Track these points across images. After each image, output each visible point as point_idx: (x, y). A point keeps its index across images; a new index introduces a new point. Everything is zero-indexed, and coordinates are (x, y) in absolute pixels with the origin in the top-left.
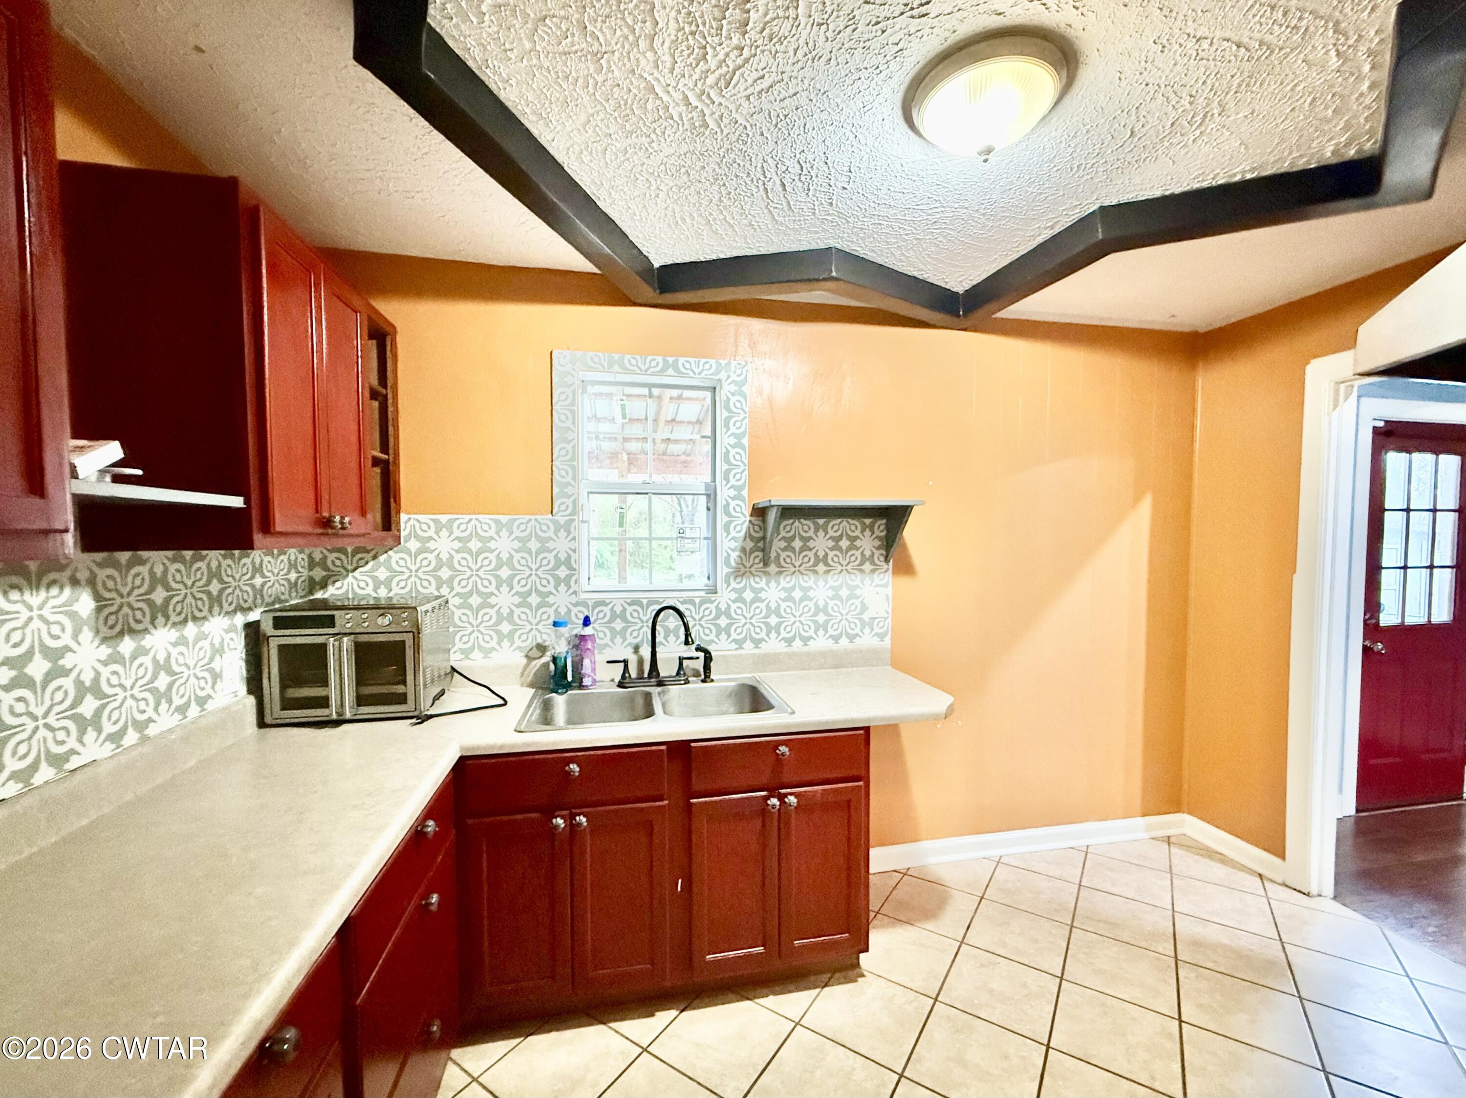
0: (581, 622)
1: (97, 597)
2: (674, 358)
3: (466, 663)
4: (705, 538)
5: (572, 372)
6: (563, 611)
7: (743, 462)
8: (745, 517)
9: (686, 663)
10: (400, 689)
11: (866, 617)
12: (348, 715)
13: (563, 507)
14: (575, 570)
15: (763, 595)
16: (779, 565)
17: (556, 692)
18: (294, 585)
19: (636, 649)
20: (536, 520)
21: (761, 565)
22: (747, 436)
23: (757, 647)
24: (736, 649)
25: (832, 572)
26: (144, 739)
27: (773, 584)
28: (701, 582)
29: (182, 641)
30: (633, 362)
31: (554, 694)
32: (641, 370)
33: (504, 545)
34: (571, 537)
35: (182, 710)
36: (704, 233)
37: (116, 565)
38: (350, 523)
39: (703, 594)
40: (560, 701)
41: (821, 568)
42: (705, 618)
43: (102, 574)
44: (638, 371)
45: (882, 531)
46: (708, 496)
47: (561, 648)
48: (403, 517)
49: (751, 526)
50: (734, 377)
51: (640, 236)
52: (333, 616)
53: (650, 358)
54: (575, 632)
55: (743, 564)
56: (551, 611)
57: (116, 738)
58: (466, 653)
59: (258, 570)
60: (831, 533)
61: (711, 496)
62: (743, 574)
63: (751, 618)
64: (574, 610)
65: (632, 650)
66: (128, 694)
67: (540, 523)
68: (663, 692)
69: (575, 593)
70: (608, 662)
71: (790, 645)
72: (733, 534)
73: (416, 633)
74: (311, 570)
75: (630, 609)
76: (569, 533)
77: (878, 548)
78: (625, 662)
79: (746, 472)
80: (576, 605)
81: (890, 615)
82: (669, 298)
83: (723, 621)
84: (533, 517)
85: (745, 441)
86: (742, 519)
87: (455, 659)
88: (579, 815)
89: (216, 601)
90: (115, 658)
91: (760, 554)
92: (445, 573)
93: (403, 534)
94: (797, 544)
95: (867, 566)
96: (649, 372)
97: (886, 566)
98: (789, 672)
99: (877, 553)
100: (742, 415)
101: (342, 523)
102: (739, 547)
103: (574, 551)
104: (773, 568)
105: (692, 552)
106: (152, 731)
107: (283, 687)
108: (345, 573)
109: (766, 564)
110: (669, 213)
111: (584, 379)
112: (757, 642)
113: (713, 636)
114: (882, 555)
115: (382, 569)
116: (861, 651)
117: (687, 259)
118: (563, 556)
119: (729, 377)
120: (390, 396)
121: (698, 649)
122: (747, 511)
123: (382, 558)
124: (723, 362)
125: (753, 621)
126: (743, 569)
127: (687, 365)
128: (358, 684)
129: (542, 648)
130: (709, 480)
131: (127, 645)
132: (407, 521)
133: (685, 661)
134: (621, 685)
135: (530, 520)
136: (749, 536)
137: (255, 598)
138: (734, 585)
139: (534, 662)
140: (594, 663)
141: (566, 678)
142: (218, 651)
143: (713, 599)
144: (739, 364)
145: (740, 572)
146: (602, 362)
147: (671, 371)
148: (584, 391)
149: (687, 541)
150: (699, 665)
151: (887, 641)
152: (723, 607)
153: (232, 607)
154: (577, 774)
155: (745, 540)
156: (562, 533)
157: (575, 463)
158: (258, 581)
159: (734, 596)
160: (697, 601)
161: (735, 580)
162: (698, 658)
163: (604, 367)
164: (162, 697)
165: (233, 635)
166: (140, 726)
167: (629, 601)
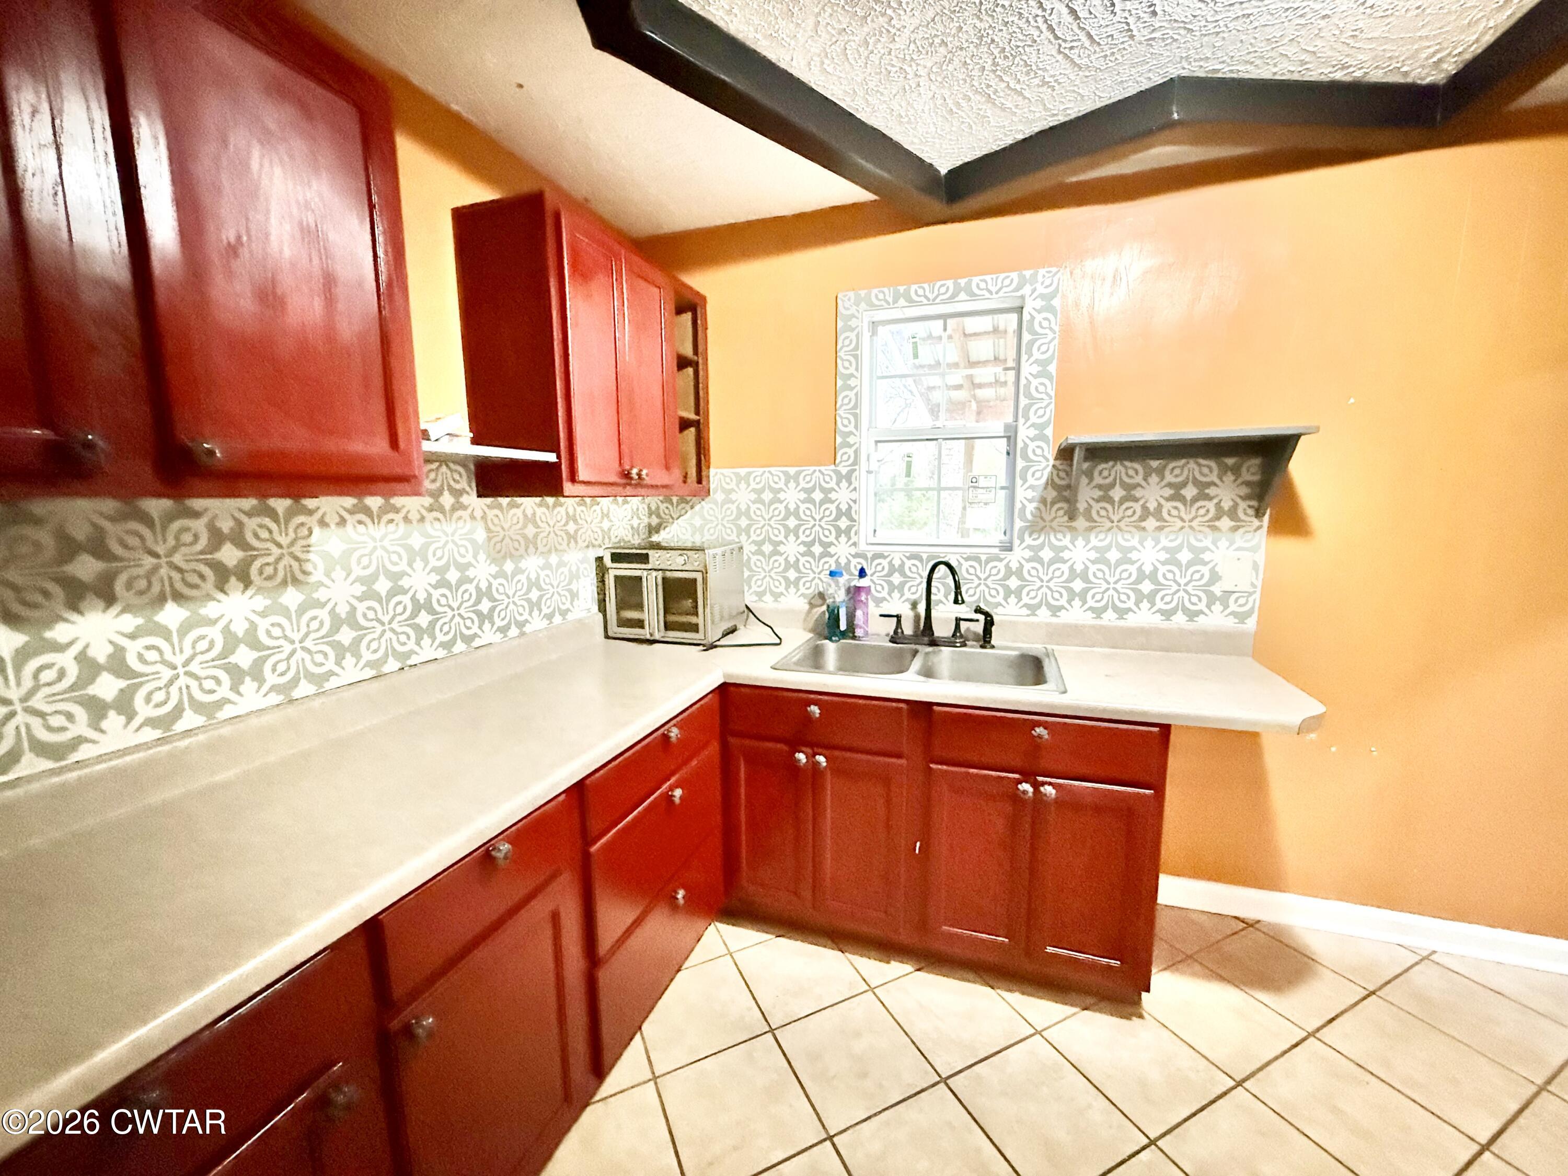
0: (857, 573)
1: (488, 530)
2: (966, 280)
3: (761, 605)
4: (1002, 488)
5: (856, 314)
6: (843, 561)
7: (1047, 394)
8: (1047, 460)
9: (964, 625)
10: (693, 620)
11: (1217, 589)
12: (657, 636)
13: (845, 458)
14: (855, 521)
15: (1066, 555)
16: (1090, 519)
17: (830, 640)
18: (635, 530)
19: (914, 605)
20: (820, 471)
21: (1066, 518)
22: (1055, 361)
23: (1054, 615)
24: (1028, 615)
25: (1166, 530)
26: (523, 634)
27: (1080, 542)
28: (997, 537)
29: (547, 566)
30: (920, 292)
31: (827, 641)
32: (928, 299)
33: (792, 496)
34: (852, 487)
35: (550, 617)
36: (989, 113)
37: (500, 507)
38: (647, 475)
39: (996, 551)
40: (831, 648)
41: (1151, 523)
42: (992, 578)
43: (491, 514)
44: (925, 302)
45: (1253, 474)
46: (1009, 438)
47: (840, 596)
48: (712, 471)
49: (1055, 472)
50: (1041, 290)
51: (916, 140)
52: (647, 554)
53: (939, 284)
54: (852, 584)
55: (1042, 518)
56: (832, 561)
57: (504, 630)
58: (760, 595)
59: (606, 515)
60: (1169, 478)
61: (1011, 437)
62: (1042, 529)
63: (1048, 581)
64: (854, 562)
65: (910, 606)
66: (511, 600)
67: (823, 474)
68: (934, 652)
69: (855, 544)
70: (881, 616)
71: (1099, 617)
72: (1031, 481)
73: (705, 573)
74: (650, 517)
75: (908, 563)
76: (850, 484)
77: (1244, 498)
78: (898, 617)
79: (1052, 406)
80: (856, 556)
81: (1259, 590)
82: (959, 208)
83: (1013, 583)
84: (817, 468)
85: (1052, 368)
86: (1044, 464)
87: (750, 600)
88: (820, 755)
89: (572, 538)
90: (501, 574)
91: (1064, 505)
92: (744, 522)
93: (712, 486)
94: (1117, 493)
95: (1225, 523)
96: (937, 301)
97: (1256, 523)
98: (1095, 649)
99: (1243, 505)
100: (1051, 336)
101: (639, 475)
102: (1038, 498)
103: (855, 502)
104: (1081, 523)
105: (986, 504)
106: (528, 629)
107: (619, 608)
108: (671, 520)
109: (1072, 518)
110: (939, 102)
111: (874, 320)
112: (1055, 610)
113: (1000, 599)
114: (1250, 507)
115: (697, 518)
116: (1205, 633)
117: (979, 154)
118: (844, 507)
119: (1034, 290)
120: (700, 361)
121: (978, 610)
122: (1050, 453)
123: (697, 508)
124: (1028, 273)
125: (1051, 584)
126: (1042, 524)
127: (983, 285)
128: (666, 611)
129: (821, 596)
130: (1010, 419)
131: (509, 566)
132: (716, 475)
133: (962, 623)
134: (893, 640)
135: (815, 471)
136: (1051, 483)
137: (604, 538)
138: (1028, 541)
139: (815, 610)
140: (866, 614)
141: (839, 627)
142: (574, 576)
143: (1002, 556)
144: (1049, 272)
145: (1038, 526)
146: (887, 297)
147: (963, 296)
148: (874, 333)
149: (980, 491)
150: (979, 628)
151: (1251, 624)
152: (1014, 566)
153: (586, 544)
154: (817, 715)
155: (1045, 488)
156: (844, 484)
157: (858, 411)
158: (606, 525)
159: (1028, 554)
160: (983, 558)
161: (1030, 536)
162: (977, 621)
163: (888, 303)
164: (534, 606)
165: (586, 565)
166: (521, 625)
167: (907, 555)
